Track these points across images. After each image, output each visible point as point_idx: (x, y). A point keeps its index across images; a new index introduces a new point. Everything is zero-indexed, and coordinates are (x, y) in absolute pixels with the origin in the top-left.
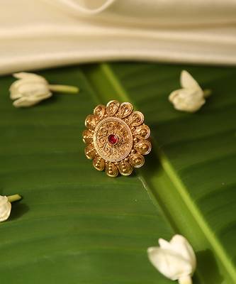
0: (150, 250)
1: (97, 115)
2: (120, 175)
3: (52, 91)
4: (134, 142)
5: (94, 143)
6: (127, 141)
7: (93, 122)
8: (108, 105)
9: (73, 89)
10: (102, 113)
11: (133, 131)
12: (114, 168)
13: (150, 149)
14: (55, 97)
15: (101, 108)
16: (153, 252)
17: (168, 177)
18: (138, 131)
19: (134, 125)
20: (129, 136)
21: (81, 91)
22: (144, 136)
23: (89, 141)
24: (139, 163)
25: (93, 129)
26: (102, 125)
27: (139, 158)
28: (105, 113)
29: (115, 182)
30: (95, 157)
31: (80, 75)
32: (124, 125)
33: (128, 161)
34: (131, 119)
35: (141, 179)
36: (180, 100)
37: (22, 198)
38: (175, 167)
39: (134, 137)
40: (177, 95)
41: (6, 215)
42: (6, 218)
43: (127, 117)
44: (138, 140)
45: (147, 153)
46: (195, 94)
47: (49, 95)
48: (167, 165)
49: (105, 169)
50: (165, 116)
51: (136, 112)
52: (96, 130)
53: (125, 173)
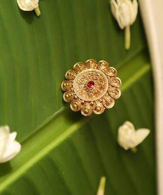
0: (7, 128)
1: (109, 70)
2: (63, 92)
3: (125, 28)
4: (90, 102)
5: (87, 70)
6: (90, 96)
7: (103, 67)
8: (117, 78)
9: (128, 45)
10: (111, 74)
11: (99, 100)
12: (68, 88)
13: (85, 115)
14: (121, 32)
15: (114, 73)
16: (5, 130)
17: (65, 130)
18: (99, 105)
19: (104, 101)
20: (94, 98)
21: (127, 51)
22: (96, 109)
23: (87, 65)
24: (74, 107)
25: (97, 68)
26: (101, 75)
27: (78, 107)
28: (110, 77)
29: (57, 89)
30: (76, 71)
31: (140, 47)
32: (103, 93)
33: (75, 98)
34: (108, 99)
35: (62, 109)
36: (127, 131)
37: (38, 17)
38: (74, 135)
39: (94, 101)
40: (130, 128)
41: (24, 7)
42: (21, 8)
43: (109, 95)
44: (92, 105)
45: (83, 113)
46: (132, 142)
47: (122, 27)
48: (74, 128)
49: (66, 80)
50: (113, 121)
51: (113, 101)
52: (97, 70)
53: (65, 96)
